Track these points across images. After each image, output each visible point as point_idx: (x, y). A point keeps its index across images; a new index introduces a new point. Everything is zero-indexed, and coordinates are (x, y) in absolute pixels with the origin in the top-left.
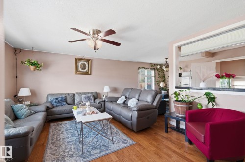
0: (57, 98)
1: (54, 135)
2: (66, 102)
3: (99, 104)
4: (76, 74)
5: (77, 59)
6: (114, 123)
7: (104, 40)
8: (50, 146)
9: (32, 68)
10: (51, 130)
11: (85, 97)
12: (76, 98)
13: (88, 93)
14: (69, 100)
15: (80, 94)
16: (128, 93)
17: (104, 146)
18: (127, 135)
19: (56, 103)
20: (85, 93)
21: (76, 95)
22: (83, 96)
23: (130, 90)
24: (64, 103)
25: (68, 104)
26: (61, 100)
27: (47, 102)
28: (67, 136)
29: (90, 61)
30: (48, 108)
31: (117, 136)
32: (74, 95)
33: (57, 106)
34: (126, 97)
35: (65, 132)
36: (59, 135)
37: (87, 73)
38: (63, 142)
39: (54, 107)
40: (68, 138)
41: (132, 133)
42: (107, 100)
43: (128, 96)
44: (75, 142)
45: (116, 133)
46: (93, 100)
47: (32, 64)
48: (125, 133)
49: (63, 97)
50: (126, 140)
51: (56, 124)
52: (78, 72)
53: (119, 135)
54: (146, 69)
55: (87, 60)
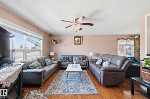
0: (64, 58)
1: (58, 76)
2: (68, 60)
3: (85, 62)
4: (74, 45)
5: (75, 37)
6: (91, 76)
7: (82, 23)
8: (54, 81)
9: (55, 43)
10: (59, 73)
11: (78, 58)
12: (73, 58)
13: (80, 56)
14: (70, 59)
15: (76, 56)
16: (105, 57)
17: (77, 89)
18: (96, 86)
19: (63, 60)
20: (78, 56)
21: (74, 56)
22: (77, 57)
23: (106, 56)
24: (67, 61)
25: (69, 61)
26: (66, 59)
27: (61, 59)
28: (63, 77)
29: (81, 38)
30: (59, 62)
31: (89, 85)
32: (72, 56)
33: (64, 61)
34: (103, 60)
35: (63, 76)
36: (60, 76)
37: (80, 44)
38: (60, 81)
39: (62, 62)
40: (63, 79)
41: (100, 86)
42: (90, 61)
43: (104, 60)
44: (65, 82)
45: (89, 83)
46: (82, 60)
47: (54, 41)
48: (95, 85)
49: (67, 57)
50: (93, 89)
51: (62, 70)
52: (75, 44)
53: (91, 85)
54: (126, 39)
55: (80, 37)
